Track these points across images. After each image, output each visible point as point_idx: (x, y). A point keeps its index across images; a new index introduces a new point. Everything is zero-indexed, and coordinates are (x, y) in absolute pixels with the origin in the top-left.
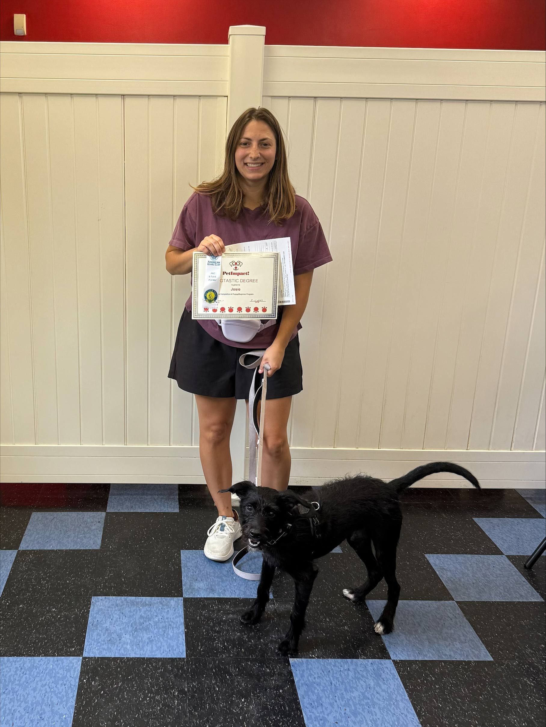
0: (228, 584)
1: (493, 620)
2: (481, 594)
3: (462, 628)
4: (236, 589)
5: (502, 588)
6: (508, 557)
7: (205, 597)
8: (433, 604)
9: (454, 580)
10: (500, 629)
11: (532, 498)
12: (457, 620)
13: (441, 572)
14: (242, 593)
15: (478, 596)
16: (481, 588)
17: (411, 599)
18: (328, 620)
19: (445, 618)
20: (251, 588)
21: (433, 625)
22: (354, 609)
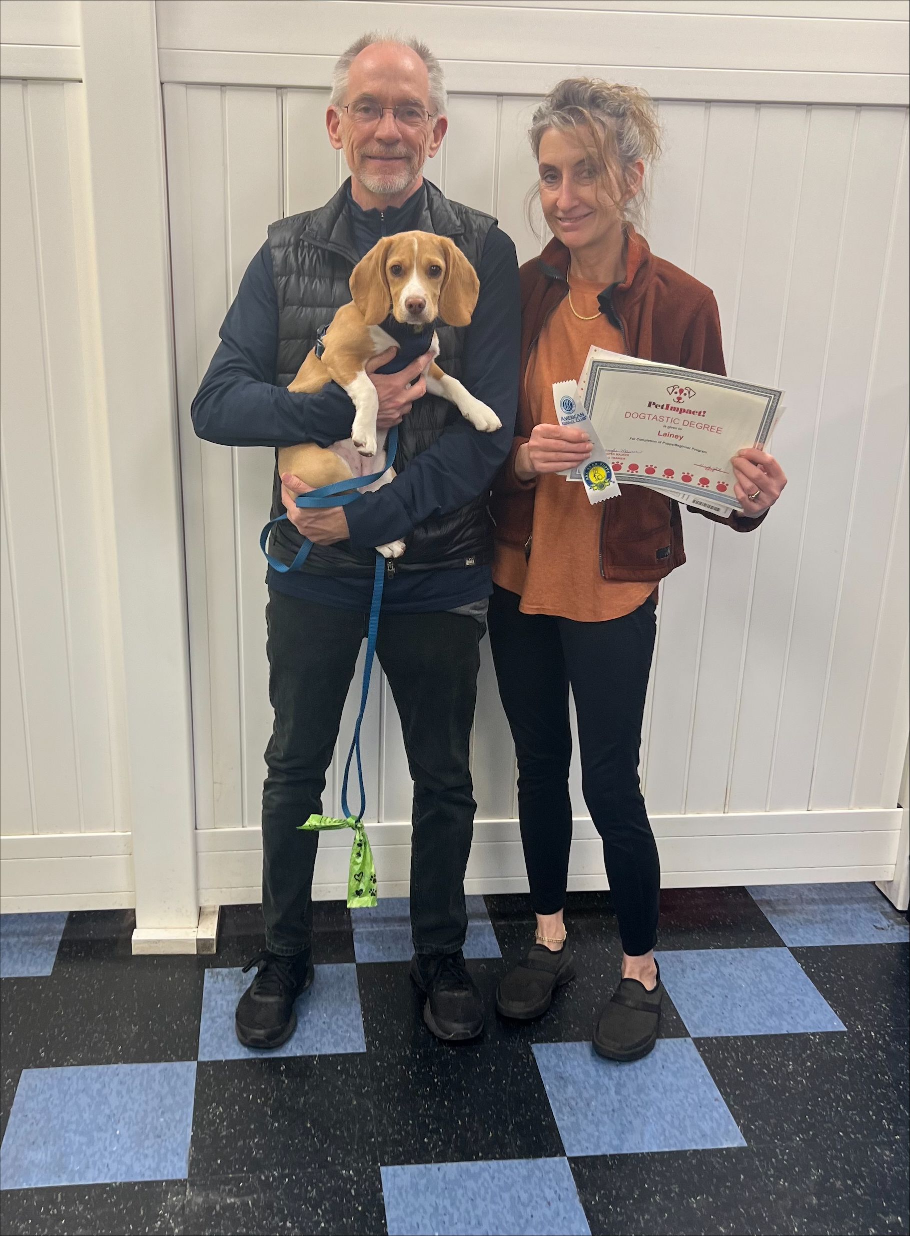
0: (99, 1149)
1: (634, 1199)
2: (623, 1136)
3: (566, 1223)
4: (114, 1161)
5: (668, 1118)
6: (697, 1041)
7: (40, 1186)
8: (520, 1167)
9: (576, 1104)
10: (644, 1223)
11: (771, 901)
12: (561, 1205)
13: (556, 1086)
14: (124, 1168)
15: (616, 1142)
16: (626, 1120)
17: (478, 1159)
18: (289, 1225)
19: (537, 1202)
20: (146, 1156)
21: (507, 1222)
22: (353, 1191)
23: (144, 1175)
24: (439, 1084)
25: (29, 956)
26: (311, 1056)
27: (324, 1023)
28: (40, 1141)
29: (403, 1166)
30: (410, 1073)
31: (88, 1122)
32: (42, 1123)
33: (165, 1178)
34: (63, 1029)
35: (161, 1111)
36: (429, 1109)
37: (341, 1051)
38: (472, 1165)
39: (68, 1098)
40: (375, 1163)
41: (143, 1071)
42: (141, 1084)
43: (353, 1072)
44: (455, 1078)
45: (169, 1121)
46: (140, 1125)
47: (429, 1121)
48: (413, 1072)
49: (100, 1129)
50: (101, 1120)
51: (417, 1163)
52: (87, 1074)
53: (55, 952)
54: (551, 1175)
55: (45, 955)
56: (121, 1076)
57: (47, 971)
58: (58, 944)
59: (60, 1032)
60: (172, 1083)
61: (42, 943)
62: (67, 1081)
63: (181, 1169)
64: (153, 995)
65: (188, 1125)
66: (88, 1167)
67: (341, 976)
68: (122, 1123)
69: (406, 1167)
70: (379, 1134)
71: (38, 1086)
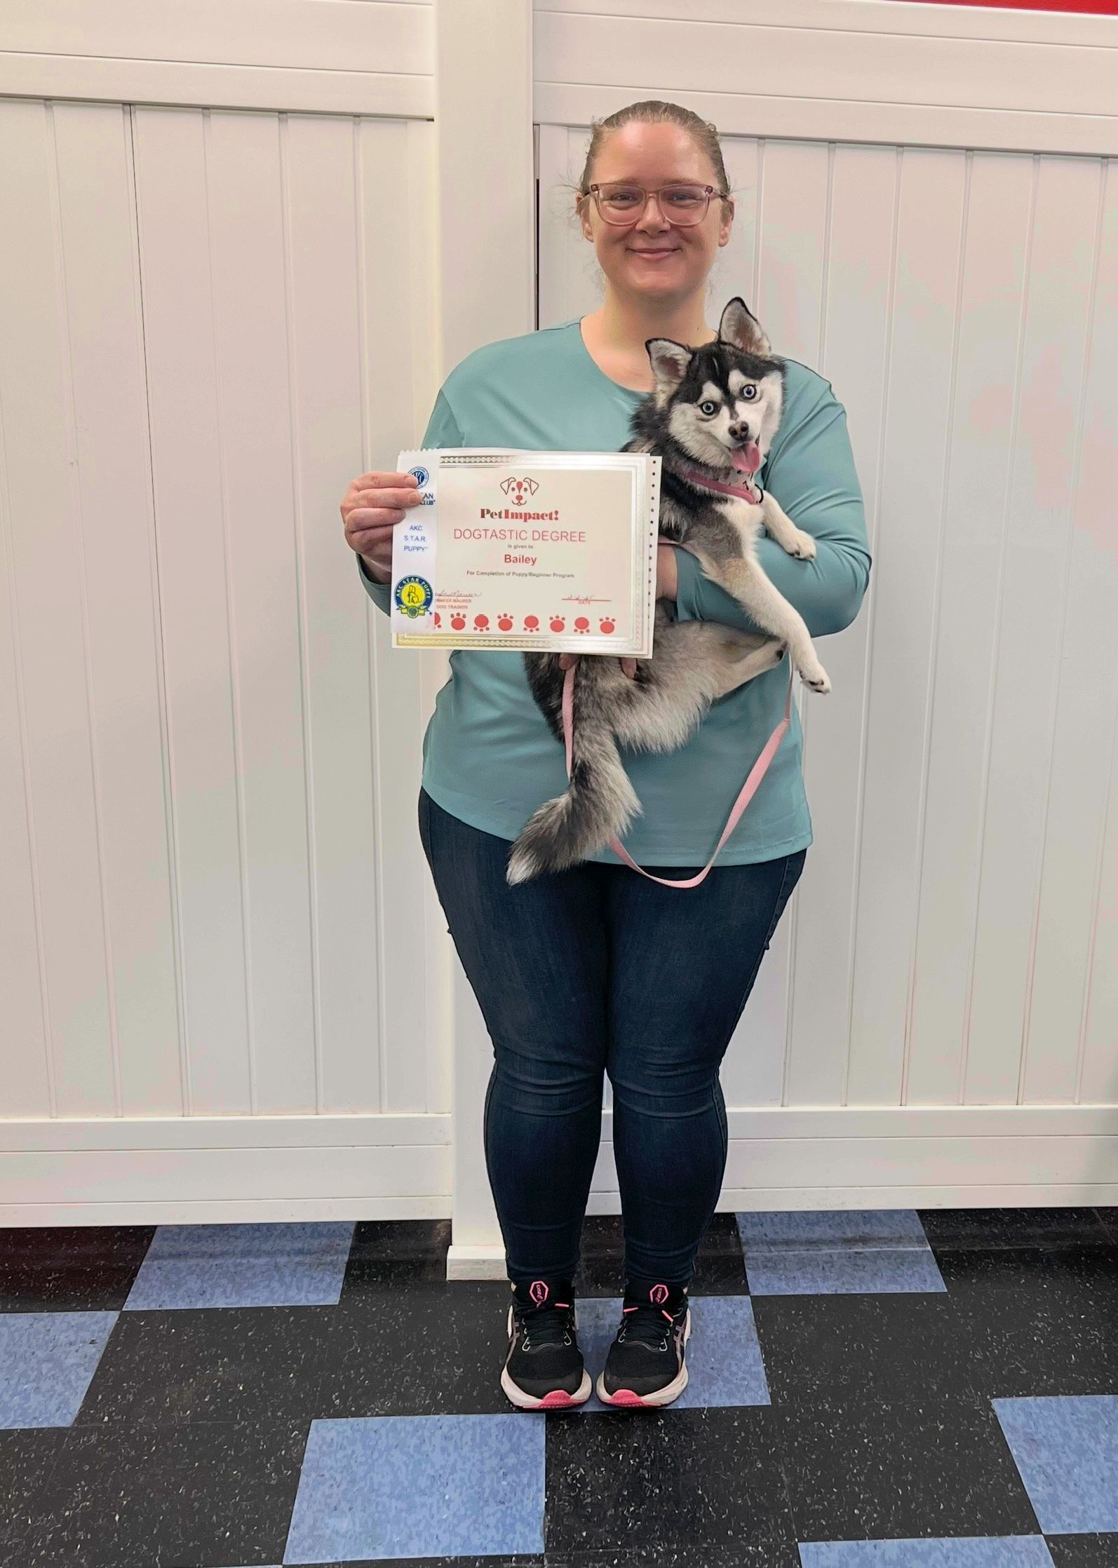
0: (424, 1517)
4: (445, 1532)
7: (350, 1559)
8: (981, 1546)
14: (458, 1541)
17: (926, 1535)
20: (488, 1526)
23: (486, 1548)
24: (871, 1445)
25: (306, 1280)
26: (700, 1409)
27: (712, 1368)
28: (344, 1506)
29: (827, 1543)
30: (831, 1431)
31: (406, 1484)
32: (343, 1486)
33: (515, 1552)
34: (362, 1370)
35: (501, 1472)
36: (858, 1474)
37: (737, 1403)
38: (919, 1543)
39: (376, 1455)
40: (791, 1538)
41: (474, 1423)
42: (473, 1440)
43: (755, 1429)
44: (892, 1438)
45: (514, 1484)
46: (476, 1488)
47: (859, 1489)
48: (835, 1430)
49: (423, 1493)
50: (423, 1482)
51: (845, 1539)
52: (399, 1427)
53: (343, 1276)
54: (1023, 1556)
55: (328, 1279)
56: (445, 1429)
57: (334, 1299)
58: (345, 1265)
59: (358, 1375)
60: (515, 1439)
61: (322, 1264)
62: (372, 1434)
63: (533, 1542)
64: (480, 1331)
65: (539, 1490)
66: (411, 1538)
67: (731, 1311)
68: (451, 1485)
69: (831, 1543)
70: (794, 1504)
71: (335, 1440)
